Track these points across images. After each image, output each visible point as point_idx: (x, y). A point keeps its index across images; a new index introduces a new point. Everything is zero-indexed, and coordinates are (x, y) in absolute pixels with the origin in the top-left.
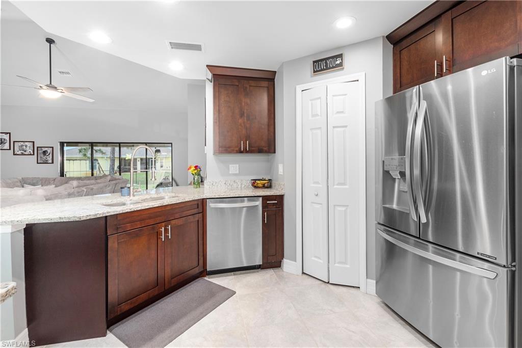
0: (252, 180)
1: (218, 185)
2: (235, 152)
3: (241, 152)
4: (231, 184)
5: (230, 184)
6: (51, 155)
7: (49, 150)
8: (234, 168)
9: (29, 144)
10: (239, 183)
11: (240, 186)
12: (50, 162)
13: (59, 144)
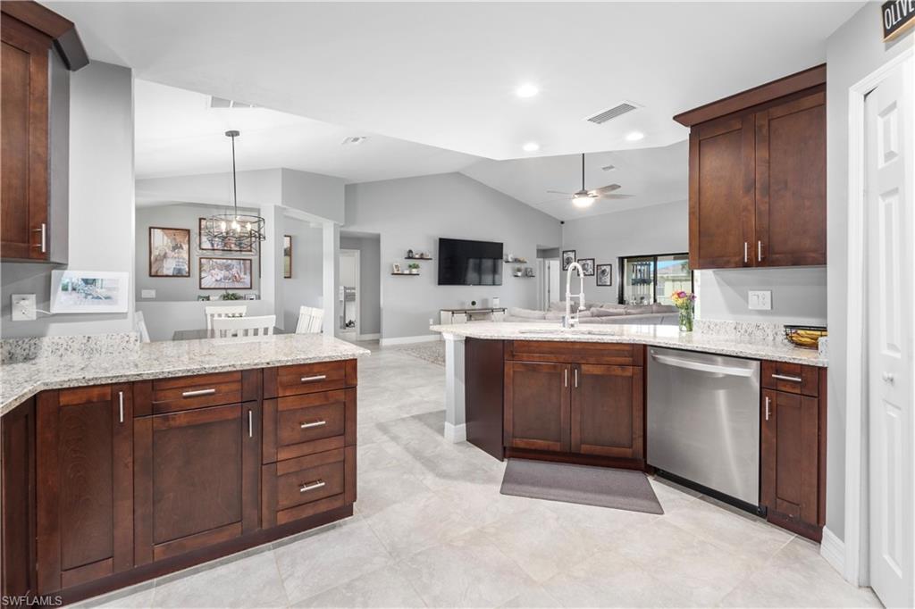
0: (786, 327)
1: (719, 331)
2: (733, 265)
3: (746, 265)
4: (750, 331)
5: (746, 331)
6: (609, 275)
7: (608, 269)
8: (760, 299)
9: (590, 262)
10: (769, 331)
11: (771, 338)
12: (609, 284)
13: (617, 260)
